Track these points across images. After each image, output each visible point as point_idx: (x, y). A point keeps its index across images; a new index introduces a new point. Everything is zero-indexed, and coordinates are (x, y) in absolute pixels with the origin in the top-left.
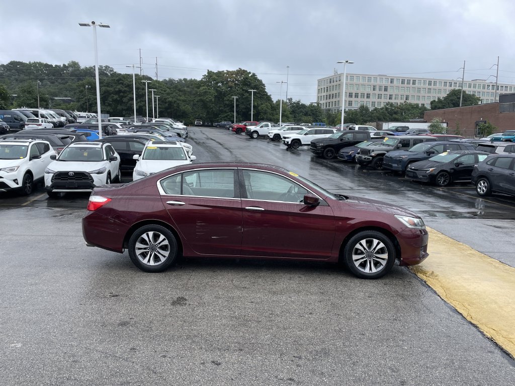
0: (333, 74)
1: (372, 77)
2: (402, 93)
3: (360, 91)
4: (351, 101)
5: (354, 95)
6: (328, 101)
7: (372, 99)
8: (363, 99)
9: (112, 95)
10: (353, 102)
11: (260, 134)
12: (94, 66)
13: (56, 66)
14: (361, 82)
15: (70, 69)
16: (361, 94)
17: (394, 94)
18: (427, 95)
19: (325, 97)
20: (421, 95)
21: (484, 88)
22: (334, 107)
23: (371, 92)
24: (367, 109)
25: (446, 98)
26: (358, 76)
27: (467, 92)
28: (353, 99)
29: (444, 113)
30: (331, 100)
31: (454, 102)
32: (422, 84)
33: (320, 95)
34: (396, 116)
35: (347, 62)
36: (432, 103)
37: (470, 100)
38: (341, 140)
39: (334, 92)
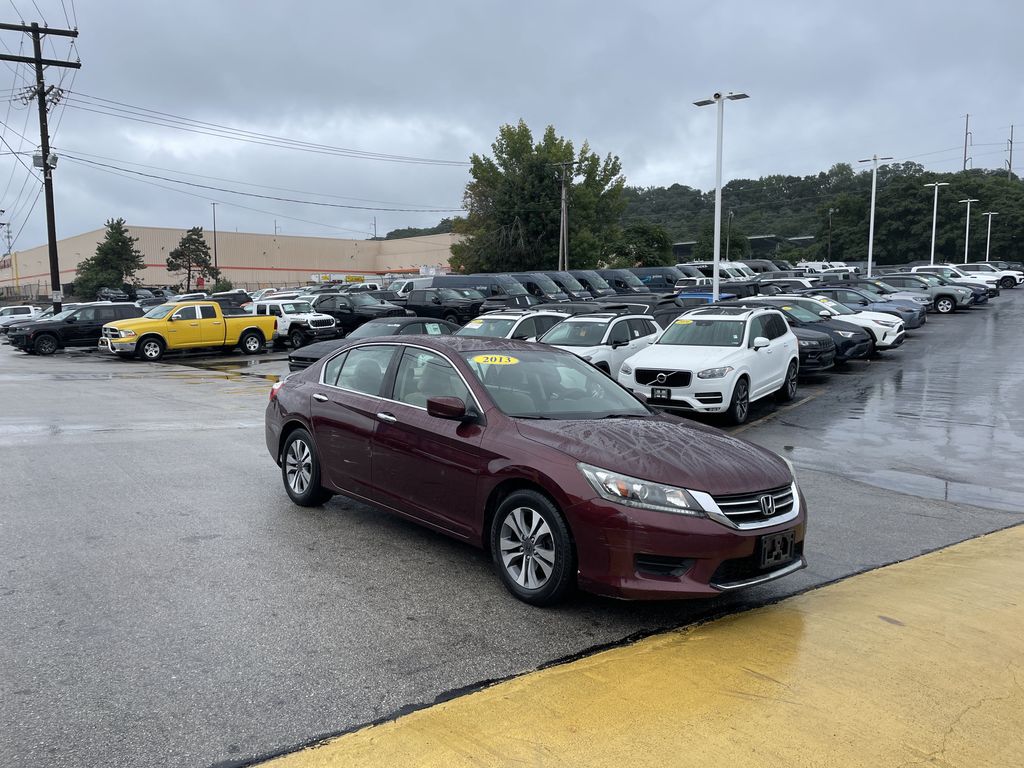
9: (889, 221)
12: (872, 171)
13: (807, 177)
15: (834, 180)
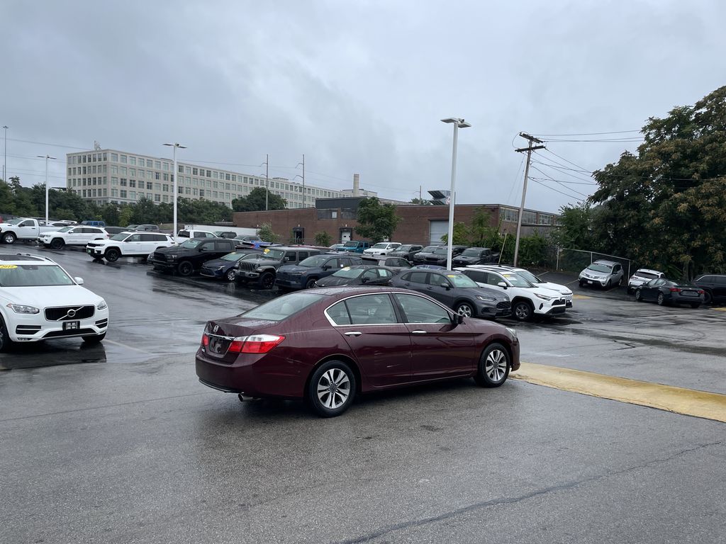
0: (94, 149)
1: (154, 160)
2: (195, 186)
3: (138, 178)
4: (125, 191)
5: (128, 182)
6: (87, 187)
7: (154, 191)
8: (141, 190)
10: (128, 193)
11: (18, 236)
14: (138, 165)
16: (139, 181)
17: (185, 186)
18: (225, 191)
19: (82, 181)
20: (218, 191)
21: (287, 188)
22: (97, 196)
23: (154, 181)
24: (150, 204)
25: (250, 197)
26: (133, 157)
27: (272, 193)
28: (128, 188)
29: (257, 216)
30: (92, 187)
31: (259, 203)
32: (219, 178)
33: (72, 177)
34: (191, 216)
35: (178, 145)
36: (234, 202)
37: (276, 202)
38: (200, 250)
39: (97, 175)
